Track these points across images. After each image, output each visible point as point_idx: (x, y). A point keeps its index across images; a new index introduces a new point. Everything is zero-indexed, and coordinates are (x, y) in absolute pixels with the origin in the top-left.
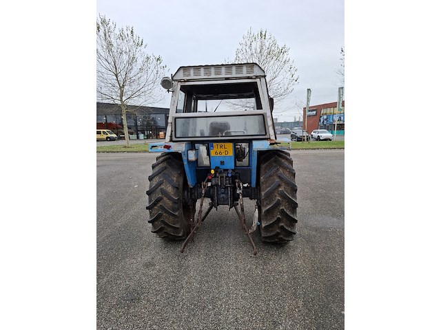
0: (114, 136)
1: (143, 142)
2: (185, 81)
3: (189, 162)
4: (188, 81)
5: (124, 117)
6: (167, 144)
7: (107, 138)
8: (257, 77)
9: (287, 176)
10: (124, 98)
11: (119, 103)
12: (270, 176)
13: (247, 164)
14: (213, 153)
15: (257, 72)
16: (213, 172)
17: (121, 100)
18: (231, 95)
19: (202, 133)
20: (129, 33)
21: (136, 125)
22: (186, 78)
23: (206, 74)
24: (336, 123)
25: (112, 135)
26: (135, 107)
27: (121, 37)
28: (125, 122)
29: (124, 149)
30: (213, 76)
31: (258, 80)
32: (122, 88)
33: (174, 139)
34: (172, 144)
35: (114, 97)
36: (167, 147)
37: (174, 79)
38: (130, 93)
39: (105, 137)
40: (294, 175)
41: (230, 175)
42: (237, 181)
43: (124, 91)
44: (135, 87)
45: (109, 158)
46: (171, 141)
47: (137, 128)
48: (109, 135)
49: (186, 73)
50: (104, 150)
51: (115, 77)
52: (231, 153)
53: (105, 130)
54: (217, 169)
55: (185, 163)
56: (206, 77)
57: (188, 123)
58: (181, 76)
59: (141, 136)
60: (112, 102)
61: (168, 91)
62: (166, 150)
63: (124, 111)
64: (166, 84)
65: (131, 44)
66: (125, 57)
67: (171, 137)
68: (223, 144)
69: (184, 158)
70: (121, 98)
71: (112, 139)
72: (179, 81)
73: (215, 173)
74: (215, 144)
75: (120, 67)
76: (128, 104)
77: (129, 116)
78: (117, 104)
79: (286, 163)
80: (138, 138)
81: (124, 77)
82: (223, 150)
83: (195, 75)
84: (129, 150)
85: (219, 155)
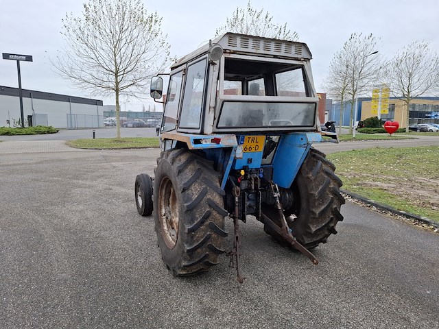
2: (230, 53)
4: (234, 53)
8: (305, 60)
13: (270, 162)
16: (243, 172)
22: (233, 49)
23: (253, 47)
30: (261, 51)
31: (304, 63)
33: (215, 129)
41: (261, 176)
49: (232, 42)
52: (261, 148)
62: (215, 146)
68: (255, 137)
69: (233, 155)
72: (225, 51)
73: (245, 174)
74: (246, 137)
82: (253, 145)
83: (242, 46)
85: (248, 151)
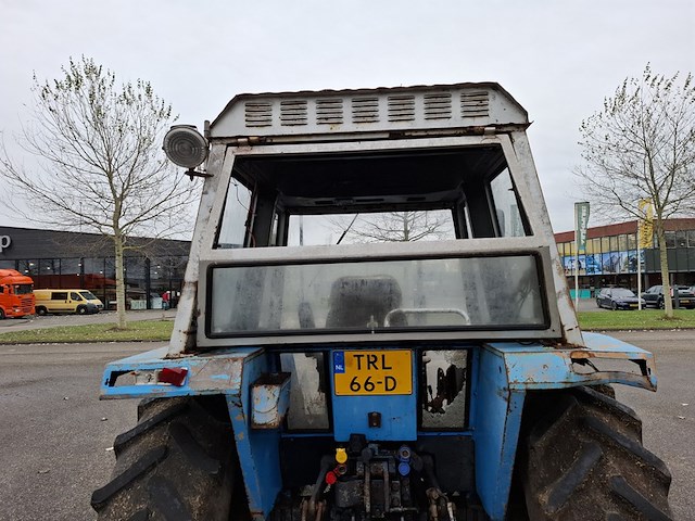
0: (97, 302)
1: (158, 315)
2: (251, 144)
3: (256, 431)
5: (119, 263)
6: (171, 365)
7: (80, 307)
8: (499, 129)
9: (641, 487)
10: (122, 222)
11: (111, 231)
12: (579, 492)
13: (460, 423)
14: (341, 385)
15: (498, 113)
16: (341, 455)
17: (115, 226)
18: (388, 199)
19: (306, 320)
20: (143, 92)
21: (148, 279)
22: (256, 133)
23: (322, 120)
24: (576, 274)
25: (92, 302)
26: (145, 239)
27: (127, 99)
28: (119, 274)
29: (109, 335)
30: (348, 126)
31: (503, 140)
32: (119, 200)
33: (203, 341)
34: (190, 363)
35: (101, 220)
36: (172, 377)
37: (216, 133)
38: (137, 211)
39: (74, 304)
40: (665, 483)
41: (404, 470)
42: (435, 494)
43: (124, 206)
44: (148, 199)
45: (69, 358)
46: (192, 348)
47: (148, 286)
48: (85, 302)
49: (258, 116)
50: (64, 336)
51: (106, 179)
52: (406, 386)
53: (77, 291)
54: (356, 444)
55: (241, 436)
56: (325, 129)
57: (259, 285)
58: (237, 125)
59: (158, 303)
60: (94, 230)
61: (191, 174)
62: (167, 390)
63: (120, 250)
64: (185, 147)
65: (146, 112)
66: (131, 139)
67: (192, 333)
68: (379, 353)
69: (237, 418)
70: (116, 222)
71: (90, 311)
72: (234, 142)
73: (351, 462)
74: (349, 354)
75: (120, 157)
76: (131, 235)
77: (129, 260)
78: (106, 235)
79: (620, 429)
80: (149, 307)
81: (124, 178)
82: (377, 375)
83: (286, 123)
84: (121, 335)
85: (362, 391)
